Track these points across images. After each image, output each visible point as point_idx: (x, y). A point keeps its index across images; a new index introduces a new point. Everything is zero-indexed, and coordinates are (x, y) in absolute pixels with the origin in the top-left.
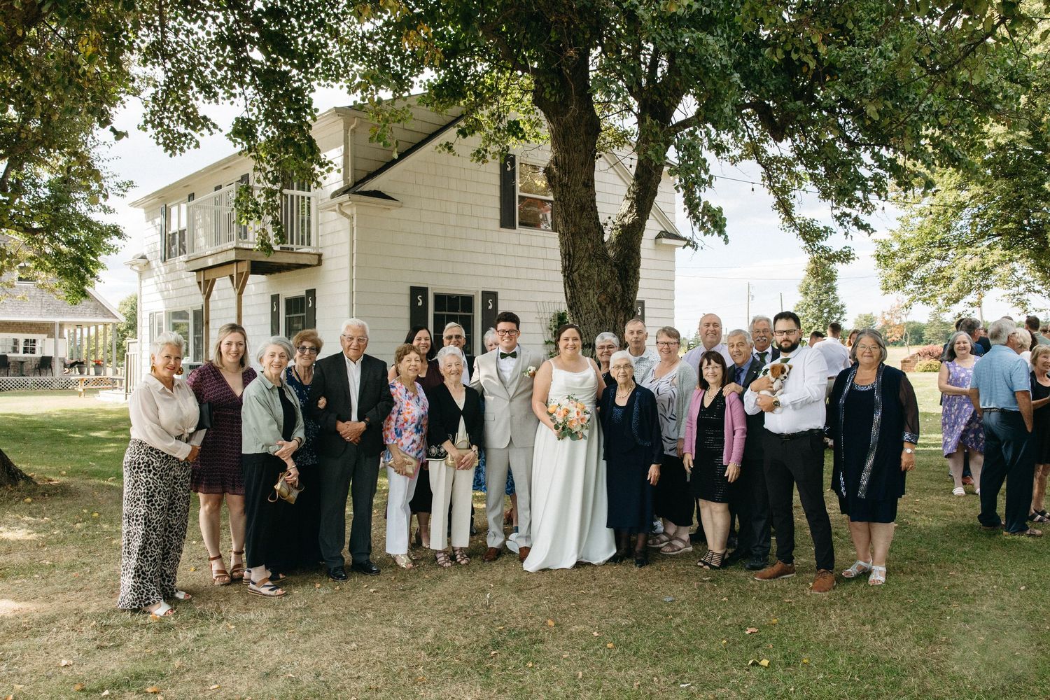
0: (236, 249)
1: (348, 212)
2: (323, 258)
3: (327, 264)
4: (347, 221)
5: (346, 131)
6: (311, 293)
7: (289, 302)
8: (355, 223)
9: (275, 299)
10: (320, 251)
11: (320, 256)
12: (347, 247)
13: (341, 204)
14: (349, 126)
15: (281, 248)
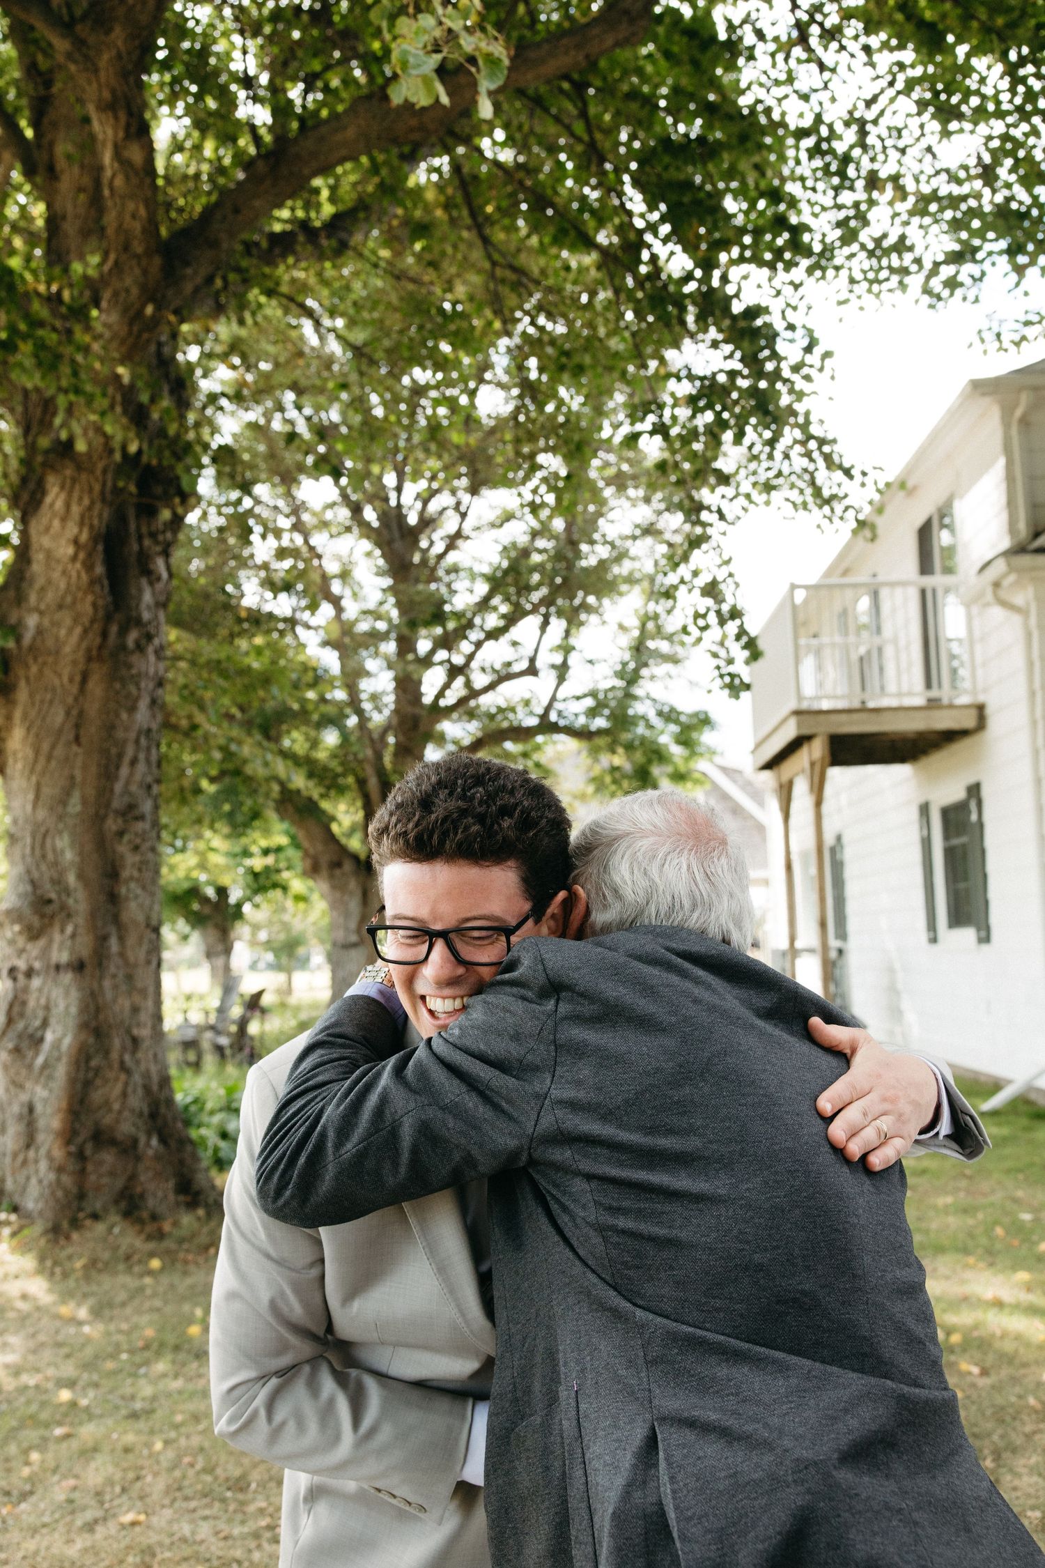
0: (797, 713)
1: (1019, 599)
2: (989, 711)
3: (996, 724)
4: (1017, 619)
5: (1006, 425)
6: (974, 790)
7: (946, 812)
8: (1033, 621)
9: (924, 809)
10: (981, 698)
11: (981, 709)
12: (1022, 678)
13: (997, 585)
14: (1012, 414)
15: (930, 700)
